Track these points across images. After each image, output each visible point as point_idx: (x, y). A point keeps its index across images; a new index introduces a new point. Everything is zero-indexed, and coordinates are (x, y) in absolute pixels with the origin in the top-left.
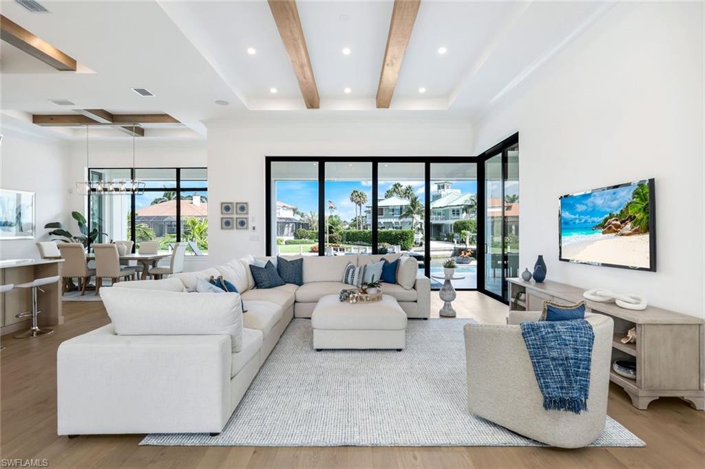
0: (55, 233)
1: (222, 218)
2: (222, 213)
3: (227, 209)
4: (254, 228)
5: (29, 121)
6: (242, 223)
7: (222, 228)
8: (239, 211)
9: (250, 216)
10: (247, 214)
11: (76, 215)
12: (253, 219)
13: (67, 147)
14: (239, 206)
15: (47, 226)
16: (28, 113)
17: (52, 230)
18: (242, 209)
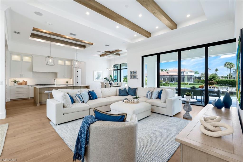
0: (106, 80)
1: (130, 76)
2: (130, 74)
3: (132, 73)
4: (138, 78)
5: (99, 56)
6: (135, 77)
7: (130, 78)
8: (134, 73)
9: (137, 75)
10: (136, 74)
11: (110, 76)
12: (138, 75)
13: (109, 61)
14: (134, 72)
15: (105, 78)
16: (99, 55)
17: (106, 79)
18: (135, 73)
